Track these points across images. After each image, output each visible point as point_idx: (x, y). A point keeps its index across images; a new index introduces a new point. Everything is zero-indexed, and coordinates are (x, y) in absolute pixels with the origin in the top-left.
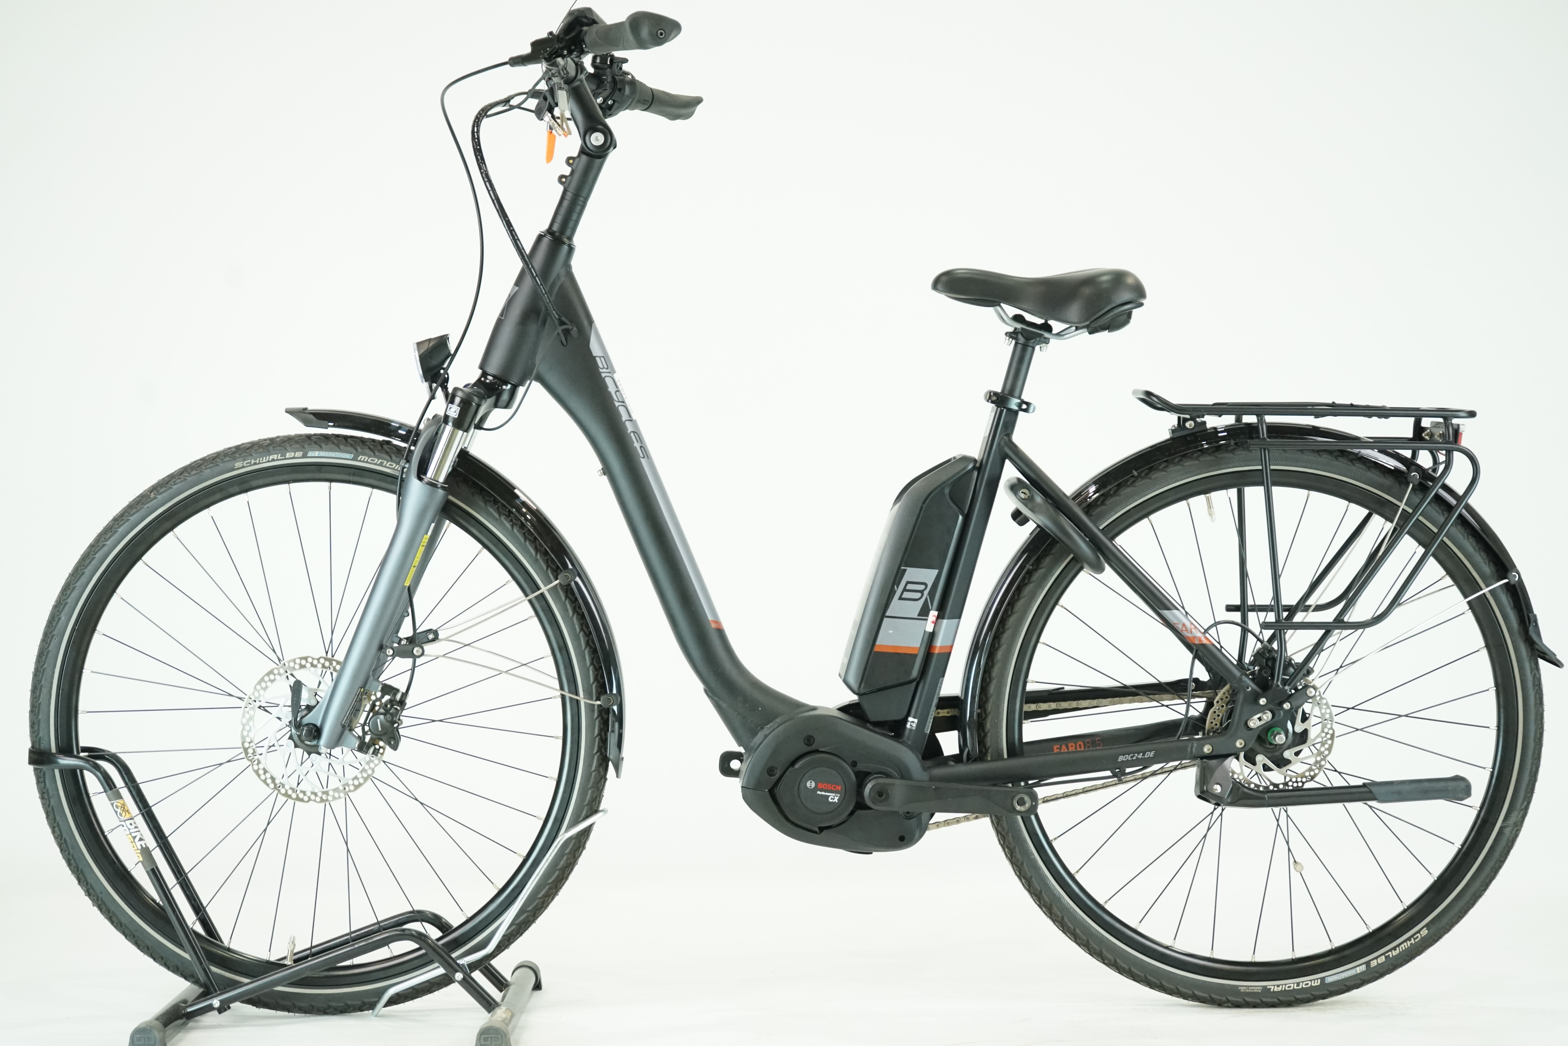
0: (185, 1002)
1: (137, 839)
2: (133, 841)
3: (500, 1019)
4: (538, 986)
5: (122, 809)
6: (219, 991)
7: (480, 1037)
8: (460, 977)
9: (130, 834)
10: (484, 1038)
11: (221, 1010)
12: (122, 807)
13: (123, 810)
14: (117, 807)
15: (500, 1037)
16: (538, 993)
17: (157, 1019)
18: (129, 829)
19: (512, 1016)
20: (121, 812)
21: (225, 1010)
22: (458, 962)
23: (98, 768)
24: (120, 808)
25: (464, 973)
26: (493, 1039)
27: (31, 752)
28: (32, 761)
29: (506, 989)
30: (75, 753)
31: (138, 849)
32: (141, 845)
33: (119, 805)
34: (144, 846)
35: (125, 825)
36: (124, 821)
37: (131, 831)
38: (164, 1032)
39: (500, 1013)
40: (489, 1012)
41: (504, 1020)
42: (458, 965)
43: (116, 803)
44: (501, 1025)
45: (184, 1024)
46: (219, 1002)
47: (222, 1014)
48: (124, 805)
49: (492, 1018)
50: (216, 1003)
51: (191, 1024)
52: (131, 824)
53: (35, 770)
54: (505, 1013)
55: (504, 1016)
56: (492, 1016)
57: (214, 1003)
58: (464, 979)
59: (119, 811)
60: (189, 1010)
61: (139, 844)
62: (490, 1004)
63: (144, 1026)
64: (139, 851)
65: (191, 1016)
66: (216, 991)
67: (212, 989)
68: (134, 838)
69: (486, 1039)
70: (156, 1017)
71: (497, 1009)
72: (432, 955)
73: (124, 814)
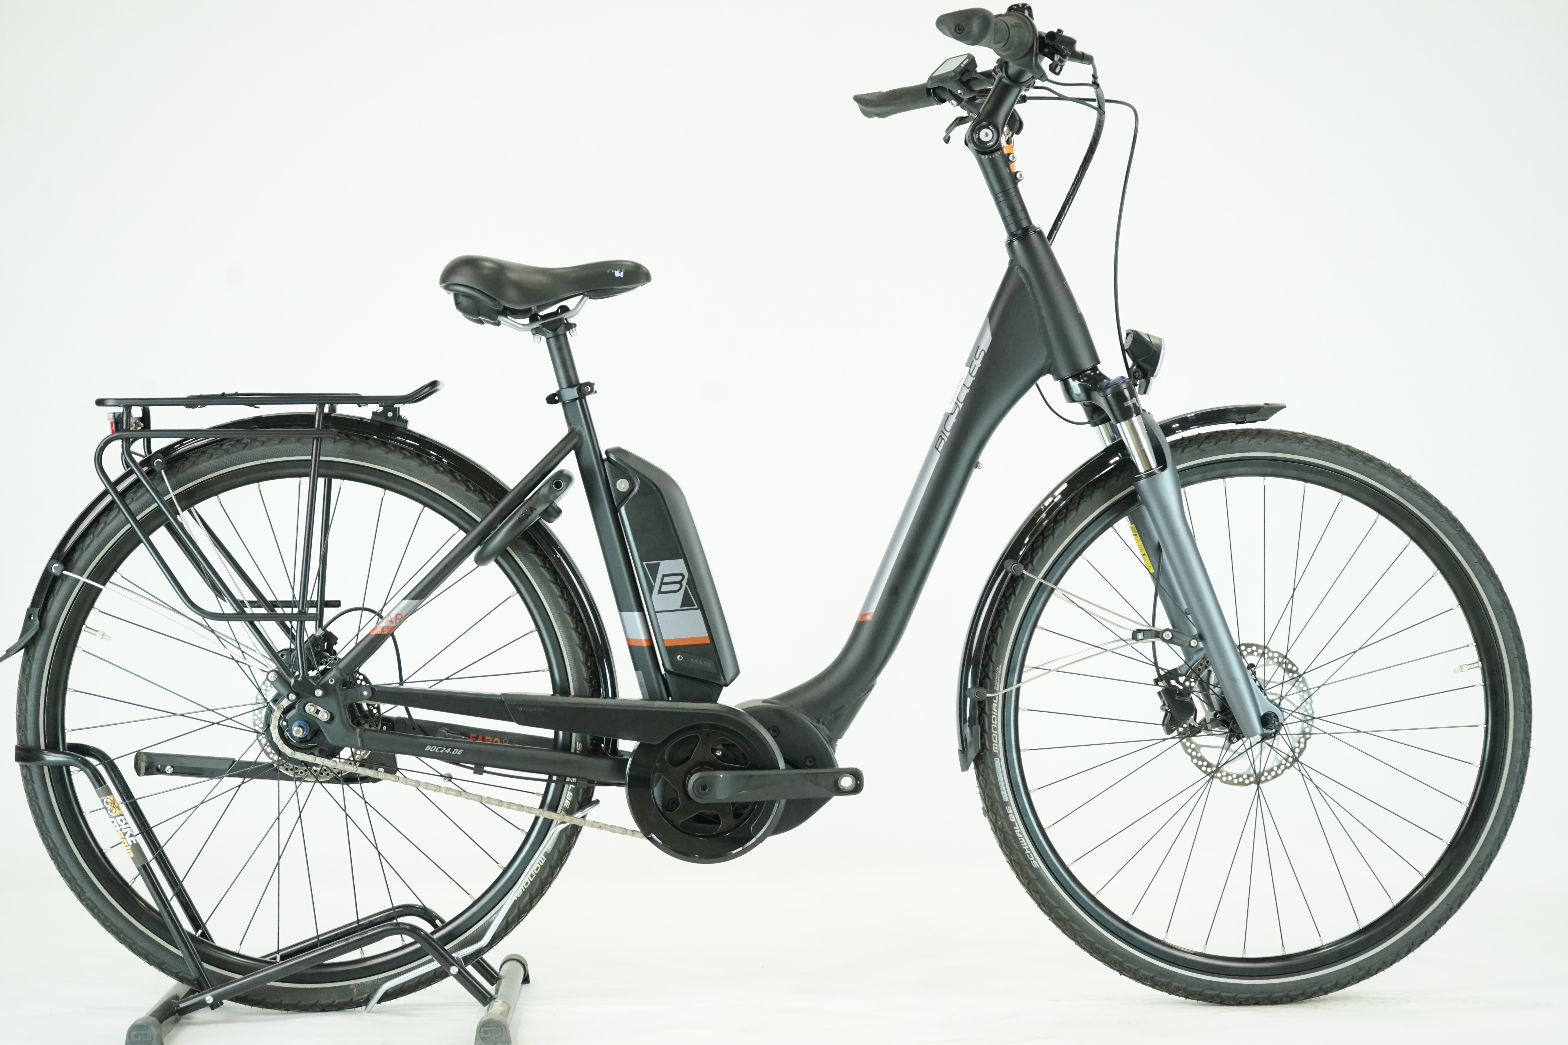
0: (176, 997)
1: (128, 835)
2: (123, 837)
3: (499, 1012)
4: (526, 980)
5: (113, 805)
6: (212, 986)
7: (480, 1030)
8: (455, 971)
9: (121, 830)
10: (484, 1031)
11: (213, 1006)
12: (112, 803)
13: (113, 807)
14: (107, 803)
15: (500, 1029)
16: (526, 986)
17: (152, 1015)
18: (120, 825)
19: (509, 1008)
20: (112, 808)
21: (218, 1006)
22: (453, 955)
23: (87, 764)
24: (110, 804)
25: (460, 966)
26: (493, 1032)
27: (17, 748)
28: (18, 758)
29: (498, 982)
30: (61, 749)
31: (129, 845)
32: (132, 842)
33: (109, 801)
34: (135, 842)
35: (115, 822)
36: (115, 817)
37: (122, 827)
38: (160, 1028)
39: (497, 1006)
40: (485, 1005)
41: (502, 1013)
42: (453, 958)
43: (106, 799)
44: (498, 1018)
45: (177, 1021)
46: (212, 998)
47: (214, 1010)
48: (114, 801)
49: (490, 1011)
50: (209, 999)
51: (183, 1021)
52: (121, 821)
53: (22, 766)
54: (502, 1006)
55: (502, 1009)
56: (488, 1009)
57: (207, 999)
58: (459, 972)
59: (109, 807)
60: (182, 1005)
61: (129, 840)
62: (486, 998)
63: (140, 1022)
64: (130, 847)
65: (184, 1011)
66: (208, 987)
67: (205, 985)
68: (125, 834)
69: (486, 1032)
70: (151, 1013)
71: (493, 1002)
72: (428, 948)
73: (114, 811)
